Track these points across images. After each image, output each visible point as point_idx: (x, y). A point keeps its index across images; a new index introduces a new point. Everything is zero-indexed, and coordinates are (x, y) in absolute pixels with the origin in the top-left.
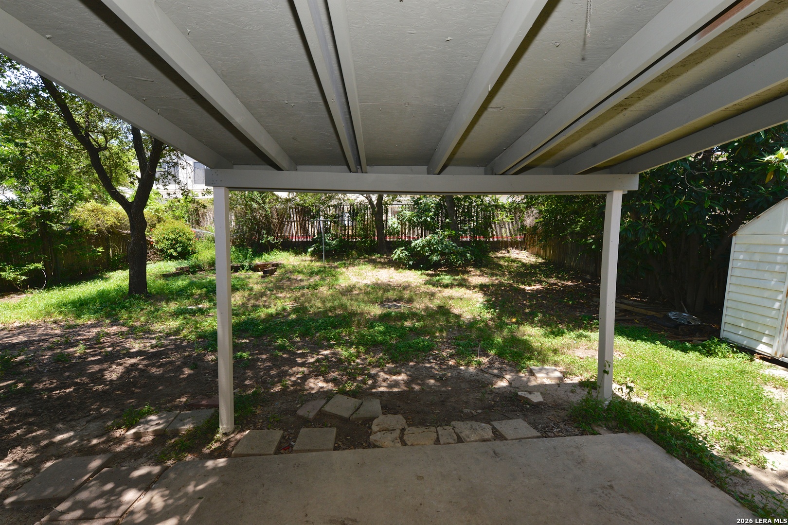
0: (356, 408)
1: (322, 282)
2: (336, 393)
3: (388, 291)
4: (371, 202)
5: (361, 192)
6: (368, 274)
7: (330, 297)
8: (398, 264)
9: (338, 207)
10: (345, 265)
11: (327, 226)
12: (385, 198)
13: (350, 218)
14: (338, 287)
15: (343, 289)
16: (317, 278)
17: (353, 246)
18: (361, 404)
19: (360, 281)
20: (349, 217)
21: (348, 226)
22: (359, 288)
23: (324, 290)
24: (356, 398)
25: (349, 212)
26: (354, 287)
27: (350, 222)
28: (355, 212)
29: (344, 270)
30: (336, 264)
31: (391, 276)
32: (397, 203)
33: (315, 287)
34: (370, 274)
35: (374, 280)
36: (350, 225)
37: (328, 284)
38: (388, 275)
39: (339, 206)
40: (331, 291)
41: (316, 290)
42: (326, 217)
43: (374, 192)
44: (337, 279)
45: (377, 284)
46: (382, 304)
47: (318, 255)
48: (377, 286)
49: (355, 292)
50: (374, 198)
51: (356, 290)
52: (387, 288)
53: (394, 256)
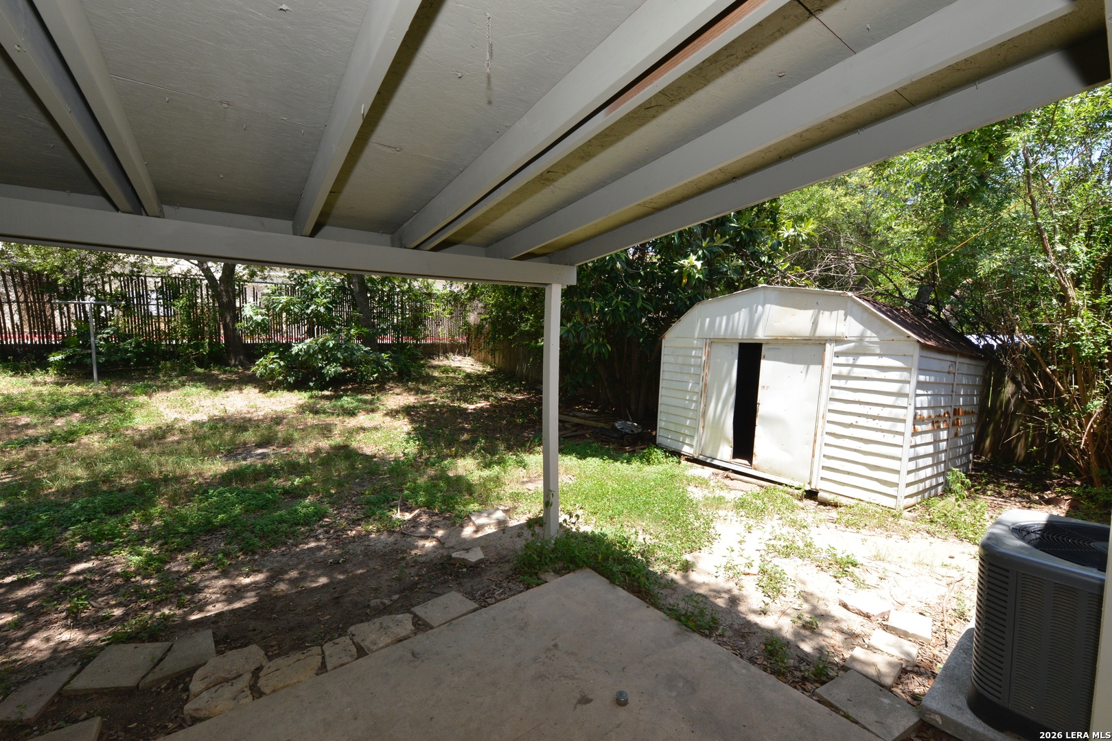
0: (156, 661)
1: (87, 427)
2: (107, 645)
3: (246, 430)
4: (208, 274)
5: (187, 256)
6: (203, 403)
7: (107, 454)
8: (266, 384)
9: (132, 280)
10: (148, 392)
11: (103, 315)
12: (240, 269)
13: (161, 301)
14: (129, 432)
15: (142, 435)
16: (76, 418)
17: (173, 354)
18: (169, 650)
19: (185, 417)
20: (157, 299)
21: (158, 316)
22: (181, 431)
23: (94, 442)
24: (157, 641)
25: (159, 290)
26: (170, 429)
27: (161, 309)
28: (172, 289)
29: (142, 399)
30: (124, 389)
31: (252, 404)
32: (261, 280)
33: (70, 436)
34: (207, 402)
35: (217, 413)
36: (162, 314)
37: (105, 429)
38: (247, 403)
39: (135, 276)
40: (112, 441)
41: (72, 442)
42: (101, 298)
43: (215, 258)
44: (129, 417)
45: (222, 419)
46: (230, 454)
47: (75, 369)
48: (219, 424)
49: (171, 439)
50: (217, 270)
51: (174, 435)
52: (242, 424)
53: (258, 369)
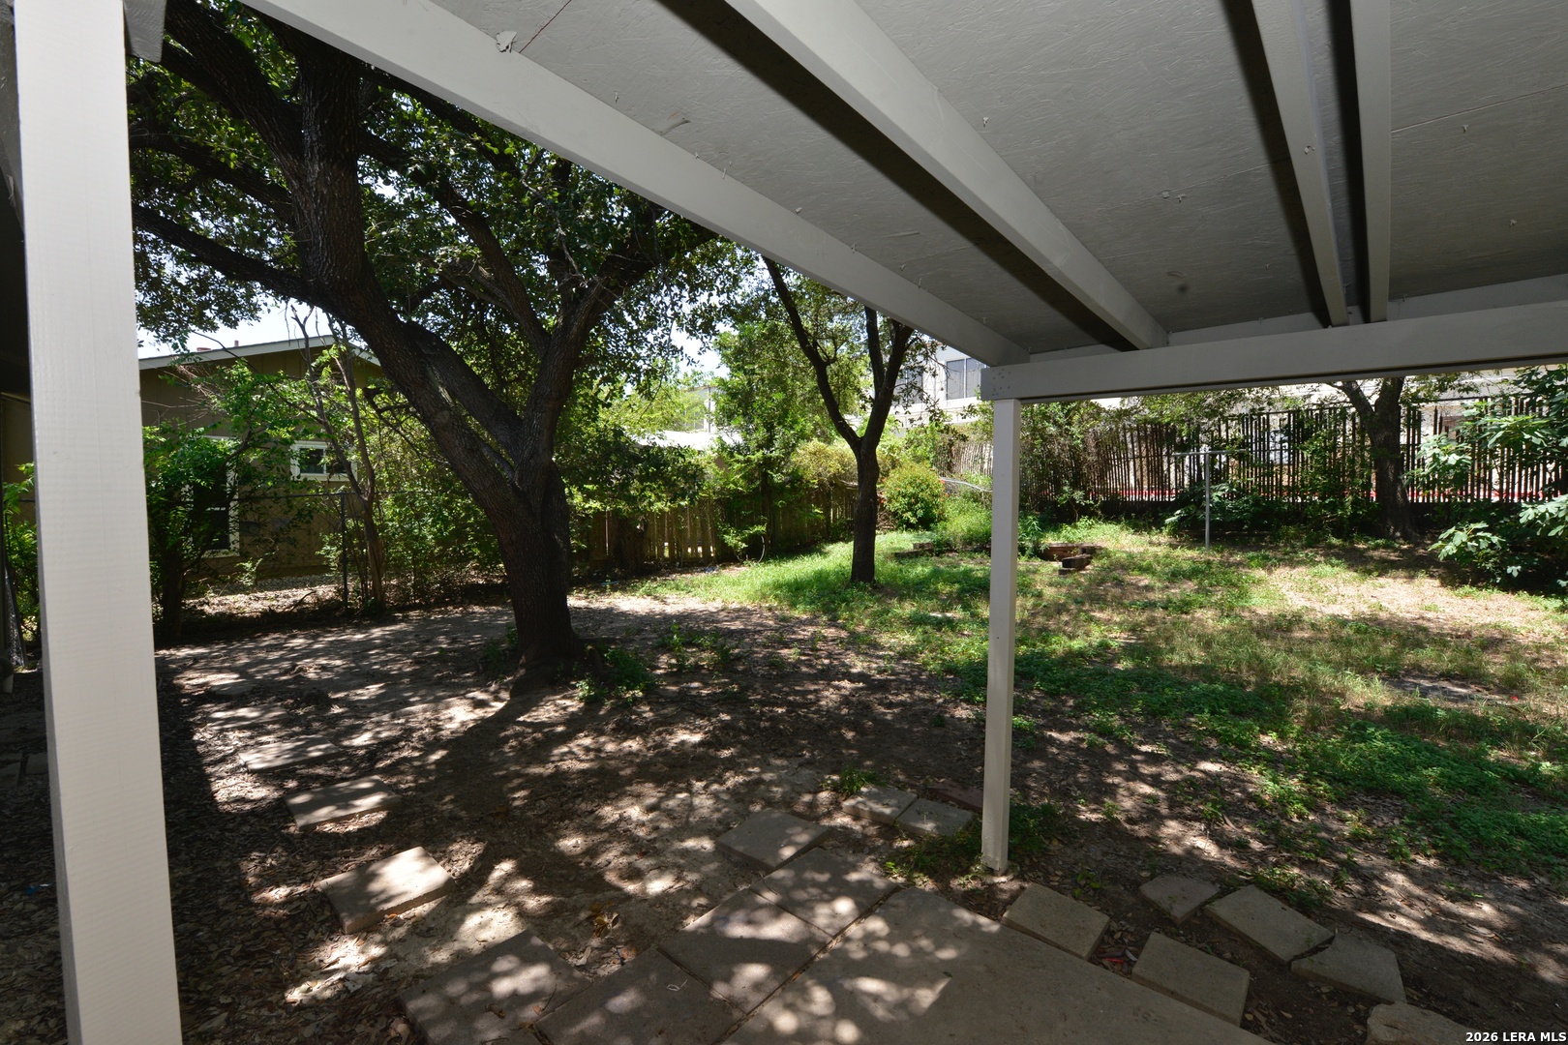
0: (1312, 945)
1: (1201, 598)
2: (1248, 882)
3: (1419, 645)
4: (1357, 397)
5: (1327, 377)
6: (1342, 589)
7: (1224, 637)
8: (1461, 572)
9: (1252, 419)
10: (1267, 564)
11: (1217, 467)
12: (1411, 384)
13: (1286, 444)
14: (1246, 614)
15: (1262, 621)
16: (1190, 586)
17: (1297, 515)
19: (1317, 606)
20: (1282, 441)
21: (1281, 464)
22: (1313, 625)
23: (1207, 618)
24: (1309, 917)
25: (1285, 429)
26: (1297, 620)
27: (1286, 454)
28: (1302, 427)
29: (1260, 573)
30: (1238, 558)
31: (1427, 603)
32: (1457, 395)
33: (1185, 607)
34: (1350, 590)
35: (1364, 609)
36: (1285, 461)
37: (1219, 606)
38: (1416, 600)
39: (1255, 418)
40: (1227, 621)
41: (1186, 613)
42: (1217, 445)
43: (1368, 373)
44: (1243, 595)
45: (1374, 620)
46: (1394, 677)
47: (1190, 532)
48: (1373, 628)
49: (1298, 634)
50: (1370, 388)
51: (1303, 629)
52: (1413, 635)
53: (1443, 547)
